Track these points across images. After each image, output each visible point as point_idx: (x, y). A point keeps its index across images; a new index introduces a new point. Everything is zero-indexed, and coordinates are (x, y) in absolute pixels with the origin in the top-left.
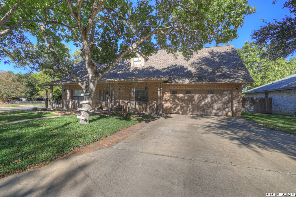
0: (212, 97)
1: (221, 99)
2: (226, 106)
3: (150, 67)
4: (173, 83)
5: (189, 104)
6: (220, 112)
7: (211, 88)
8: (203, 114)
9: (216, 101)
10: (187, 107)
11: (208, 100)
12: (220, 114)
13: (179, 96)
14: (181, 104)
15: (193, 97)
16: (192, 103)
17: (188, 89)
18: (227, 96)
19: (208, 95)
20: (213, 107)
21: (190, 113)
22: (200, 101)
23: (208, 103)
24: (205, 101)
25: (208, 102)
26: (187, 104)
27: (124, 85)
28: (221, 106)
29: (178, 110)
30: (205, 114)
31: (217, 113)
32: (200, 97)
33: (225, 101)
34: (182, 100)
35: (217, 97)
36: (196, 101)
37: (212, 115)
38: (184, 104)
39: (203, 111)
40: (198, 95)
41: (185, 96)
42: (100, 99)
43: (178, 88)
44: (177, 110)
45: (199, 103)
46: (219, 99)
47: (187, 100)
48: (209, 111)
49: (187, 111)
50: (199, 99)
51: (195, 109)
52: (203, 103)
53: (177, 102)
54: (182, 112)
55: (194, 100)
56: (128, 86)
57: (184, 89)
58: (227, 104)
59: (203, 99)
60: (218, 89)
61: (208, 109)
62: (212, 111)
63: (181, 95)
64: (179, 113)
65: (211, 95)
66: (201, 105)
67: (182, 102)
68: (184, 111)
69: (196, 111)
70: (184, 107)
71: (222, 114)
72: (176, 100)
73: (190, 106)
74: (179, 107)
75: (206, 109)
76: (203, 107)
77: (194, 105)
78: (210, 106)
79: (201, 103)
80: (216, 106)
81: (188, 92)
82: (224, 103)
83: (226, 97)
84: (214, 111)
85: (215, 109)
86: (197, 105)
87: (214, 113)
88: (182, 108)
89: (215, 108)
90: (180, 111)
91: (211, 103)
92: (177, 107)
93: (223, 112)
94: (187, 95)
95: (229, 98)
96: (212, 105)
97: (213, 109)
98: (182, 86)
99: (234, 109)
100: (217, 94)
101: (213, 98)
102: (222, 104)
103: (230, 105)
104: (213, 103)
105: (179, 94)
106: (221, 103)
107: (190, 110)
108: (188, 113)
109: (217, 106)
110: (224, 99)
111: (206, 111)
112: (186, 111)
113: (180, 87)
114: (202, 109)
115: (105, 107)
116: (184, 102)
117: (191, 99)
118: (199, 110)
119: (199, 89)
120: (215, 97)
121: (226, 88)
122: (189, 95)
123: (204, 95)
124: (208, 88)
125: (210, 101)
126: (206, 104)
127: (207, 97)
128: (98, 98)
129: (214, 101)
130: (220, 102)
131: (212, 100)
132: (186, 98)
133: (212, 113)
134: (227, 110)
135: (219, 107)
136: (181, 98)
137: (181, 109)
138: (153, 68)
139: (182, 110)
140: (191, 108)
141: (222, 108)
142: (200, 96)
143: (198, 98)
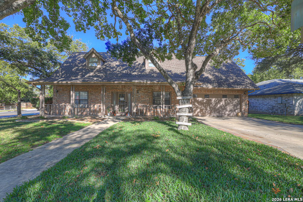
0: (225, 100)
1: (232, 102)
2: (236, 108)
3: (166, 70)
4: (199, 88)
5: (207, 107)
6: (232, 113)
7: (226, 92)
8: (219, 115)
9: (228, 104)
10: (205, 109)
11: (222, 103)
12: (232, 115)
13: (199, 100)
14: (200, 107)
15: (211, 100)
16: (210, 106)
17: (208, 93)
18: (236, 99)
19: (223, 99)
20: (226, 109)
21: (208, 115)
22: (216, 104)
23: (222, 106)
24: (220, 104)
25: (222, 104)
26: (205, 107)
27: (143, 87)
28: (232, 108)
29: (198, 113)
30: (221, 115)
31: (230, 114)
32: (216, 101)
33: (235, 104)
34: (201, 103)
35: (229, 100)
36: (213, 104)
37: (225, 116)
38: (203, 106)
39: (219, 112)
40: (215, 99)
41: (204, 99)
42: (112, 103)
43: (199, 92)
44: (196, 112)
45: (215, 105)
46: (231, 102)
47: (205, 103)
48: (223, 112)
49: (206, 113)
50: (216, 102)
51: (213, 111)
52: (219, 106)
53: (196, 106)
54: (202, 114)
55: (211, 103)
56: (149, 89)
57: (204, 93)
58: (237, 106)
59: (219, 102)
60: (232, 93)
61: (223, 111)
62: (226, 113)
63: (200, 99)
64: (199, 115)
65: (225, 99)
66: (217, 108)
67: (201, 105)
68: (203, 113)
69: (213, 113)
70: (203, 109)
71: (233, 115)
72: (196, 103)
73: (208, 108)
74: (199, 110)
75: (221, 111)
76: (218, 109)
77: (211, 107)
78: (224, 108)
79: (217, 105)
80: (228, 108)
81: (206, 96)
82: (235, 106)
83: (236, 101)
84: (227, 112)
85: (228, 111)
86: (214, 108)
87: (227, 114)
88: (201, 110)
89: (228, 109)
90: (199, 114)
91: (225, 105)
92: (197, 109)
93: (234, 113)
94: (206, 98)
95: (238, 101)
96: (226, 107)
97: (226, 111)
98: (203, 90)
99: (243, 110)
100: (229, 98)
101: (226, 102)
102: (233, 107)
103: (239, 107)
104: (226, 106)
105: (198, 98)
106: (233, 105)
107: (208, 112)
108: (207, 115)
109: (230, 108)
110: (234, 102)
111: (221, 112)
112: (204, 113)
113: (201, 91)
114: (218, 111)
115: (119, 112)
116: (203, 105)
117: (209, 103)
118: (216, 112)
119: (217, 93)
120: (228, 100)
121: (237, 93)
122: (208, 99)
123: (219, 99)
124: (224, 93)
125: (224, 104)
126: (221, 107)
127: (221, 101)
128: (110, 102)
129: (227, 103)
130: (231, 105)
131: (225, 103)
132: (205, 101)
133: (225, 114)
134: (237, 111)
135: (231, 109)
136: (201, 101)
137: (200, 112)
138: (170, 71)
139: (202, 113)
140: (209, 111)
141: (233, 110)
142: (217, 99)
143: (214, 101)
